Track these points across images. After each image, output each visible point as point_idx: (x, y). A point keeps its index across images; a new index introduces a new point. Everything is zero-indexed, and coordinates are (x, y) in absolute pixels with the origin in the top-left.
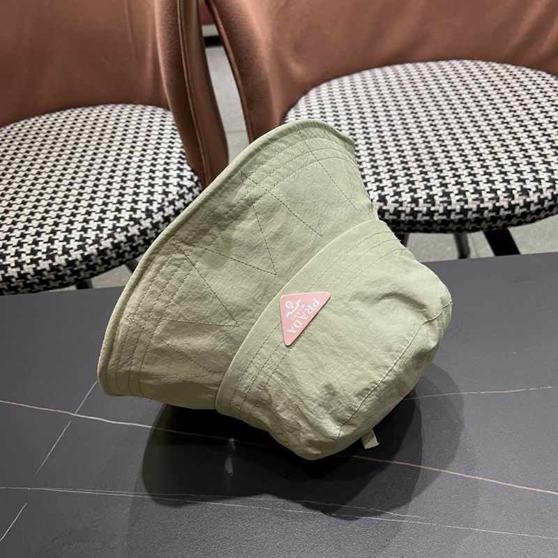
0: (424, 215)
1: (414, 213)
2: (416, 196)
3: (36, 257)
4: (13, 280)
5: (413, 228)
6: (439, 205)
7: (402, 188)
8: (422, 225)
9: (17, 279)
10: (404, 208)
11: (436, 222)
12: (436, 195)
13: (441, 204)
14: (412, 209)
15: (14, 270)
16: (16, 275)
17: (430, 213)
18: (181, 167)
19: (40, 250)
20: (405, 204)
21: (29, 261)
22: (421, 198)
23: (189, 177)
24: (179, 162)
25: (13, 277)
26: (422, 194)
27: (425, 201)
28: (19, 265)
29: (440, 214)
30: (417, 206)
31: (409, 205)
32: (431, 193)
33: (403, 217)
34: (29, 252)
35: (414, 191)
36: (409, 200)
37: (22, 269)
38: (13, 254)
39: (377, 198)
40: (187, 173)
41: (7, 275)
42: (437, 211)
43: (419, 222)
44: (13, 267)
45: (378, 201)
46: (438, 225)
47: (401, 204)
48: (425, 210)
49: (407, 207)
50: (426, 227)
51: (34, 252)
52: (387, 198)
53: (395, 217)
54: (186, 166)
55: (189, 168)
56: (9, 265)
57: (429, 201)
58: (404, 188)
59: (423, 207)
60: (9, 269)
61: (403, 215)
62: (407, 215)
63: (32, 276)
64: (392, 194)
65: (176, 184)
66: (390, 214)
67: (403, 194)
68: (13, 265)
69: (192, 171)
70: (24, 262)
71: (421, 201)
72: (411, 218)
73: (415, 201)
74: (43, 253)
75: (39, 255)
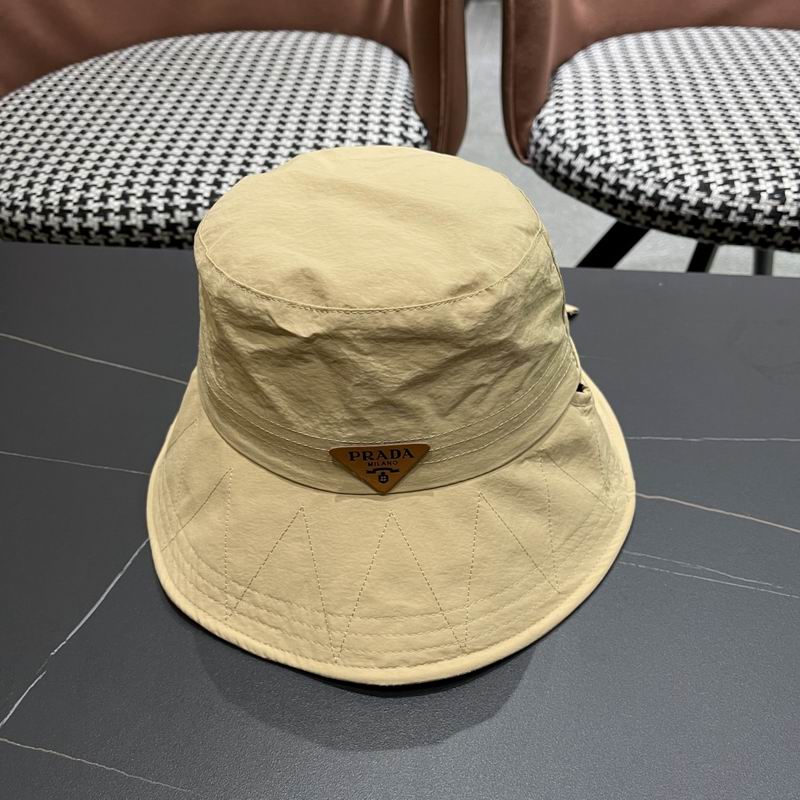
0: (765, 217)
1: (750, 213)
2: (757, 188)
3: (194, 202)
4: (158, 231)
5: (744, 237)
6: (791, 205)
7: (735, 175)
8: (759, 232)
9: (163, 230)
10: (736, 204)
11: (781, 230)
12: (789, 189)
13: (795, 203)
14: (749, 206)
15: (162, 216)
16: (163, 224)
17: (776, 215)
18: (407, 114)
19: (201, 194)
20: (739, 197)
21: (183, 207)
22: (765, 191)
23: (417, 129)
24: (403, 107)
25: (157, 226)
26: (767, 187)
27: (771, 196)
28: (169, 209)
29: (791, 219)
30: (758, 202)
31: (745, 200)
32: (781, 186)
33: (733, 217)
34: (184, 194)
35: (756, 181)
36: (747, 192)
37: (173, 216)
38: (162, 194)
39: (697, 186)
40: (415, 122)
41: (150, 222)
42: (788, 213)
43: (755, 228)
44: (160, 212)
45: (698, 190)
46: (784, 235)
47: (733, 197)
48: (768, 209)
49: (742, 202)
50: (764, 236)
51: (191, 195)
52: (712, 187)
53: (720, 216)
54: (412, 113)
55: (417, 117)
56: (155, 208)
57: (776, 196)
58: (739, 175)
59: (766, 205)
60: (155, 214)
61: (733, 213)
62: (739, 214)
63: (186, 229)
64: (720, 182)
65: (398, 134)
66: (714, 211)
67: (737, 183)
68: (161, 208)
69: (422, 120)
70: (177, 207)
71: (764, 196)
72: (745, 220)
73: (755, 194)
74: (205, 198)
75: (199, 199)
